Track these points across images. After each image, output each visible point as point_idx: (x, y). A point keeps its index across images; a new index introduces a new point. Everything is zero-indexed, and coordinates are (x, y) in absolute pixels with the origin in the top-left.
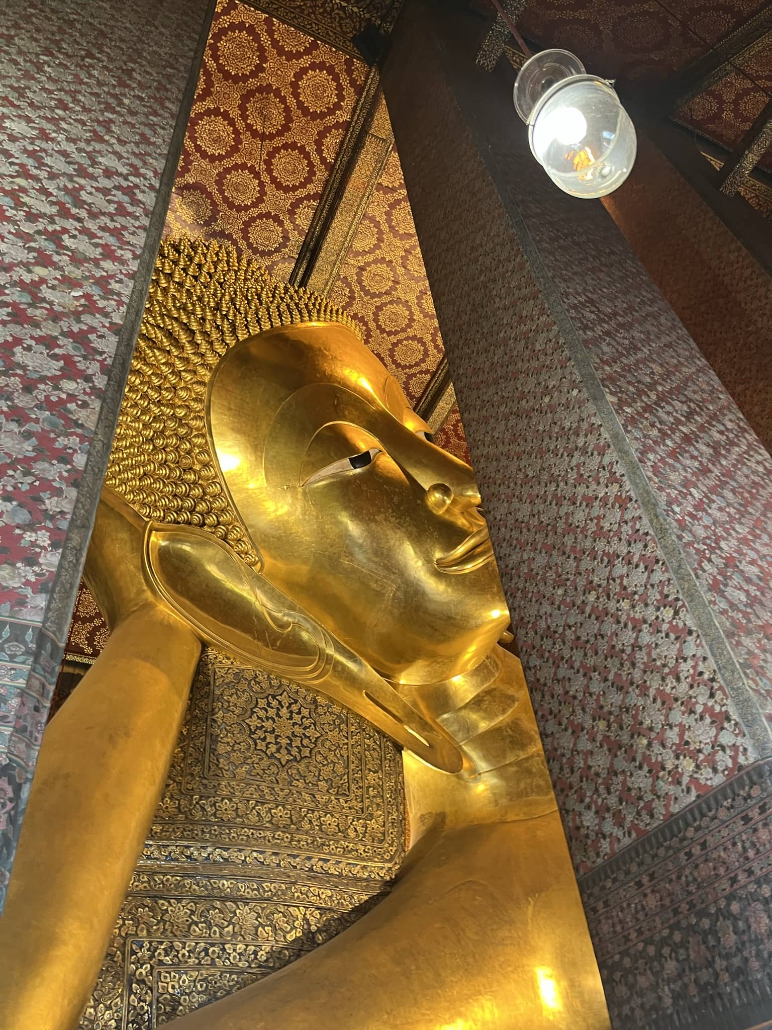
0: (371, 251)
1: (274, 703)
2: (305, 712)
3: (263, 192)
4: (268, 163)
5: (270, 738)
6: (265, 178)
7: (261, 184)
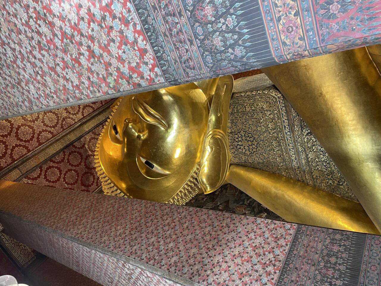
0: (46, 131)
1: (239, 147)
2: (236, 136)
3: (67, 172)
4: (58, 180)
5: (251, 147)
6: (62, 176)
7: (65, 175)
